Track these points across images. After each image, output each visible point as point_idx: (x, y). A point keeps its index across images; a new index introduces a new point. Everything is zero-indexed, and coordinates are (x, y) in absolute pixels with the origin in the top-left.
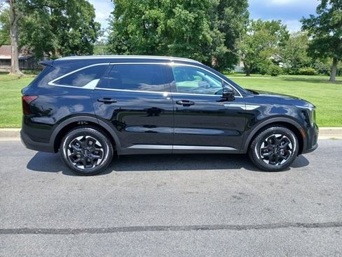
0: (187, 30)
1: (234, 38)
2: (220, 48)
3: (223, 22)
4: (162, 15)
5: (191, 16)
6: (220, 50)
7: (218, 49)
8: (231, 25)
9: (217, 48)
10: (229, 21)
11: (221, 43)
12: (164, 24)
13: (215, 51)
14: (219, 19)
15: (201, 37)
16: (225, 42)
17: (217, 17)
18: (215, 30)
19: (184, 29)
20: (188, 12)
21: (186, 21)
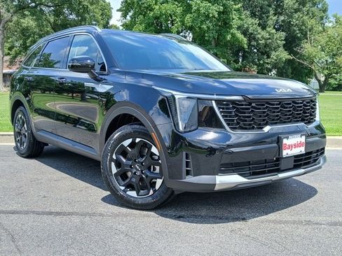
0: (208, 28)
1: (300, 39)
2: (277, 53)
3: (282, 18)
4: (179, 10)
5: (214, 10)
6: (277, 56)
7: (274, 55)
8: (294, 21)
9: (273, 53)
10: (290, 17)
11: (279, 47)
12: (181, 21)
13: (268, 57)
14: (275, 14)
15: (229, 37)
16: (284, 46)
17: (272, 12)
18: (268, 29)
19: (204, 27)
20: (210, 4)
21: (207, 17)
